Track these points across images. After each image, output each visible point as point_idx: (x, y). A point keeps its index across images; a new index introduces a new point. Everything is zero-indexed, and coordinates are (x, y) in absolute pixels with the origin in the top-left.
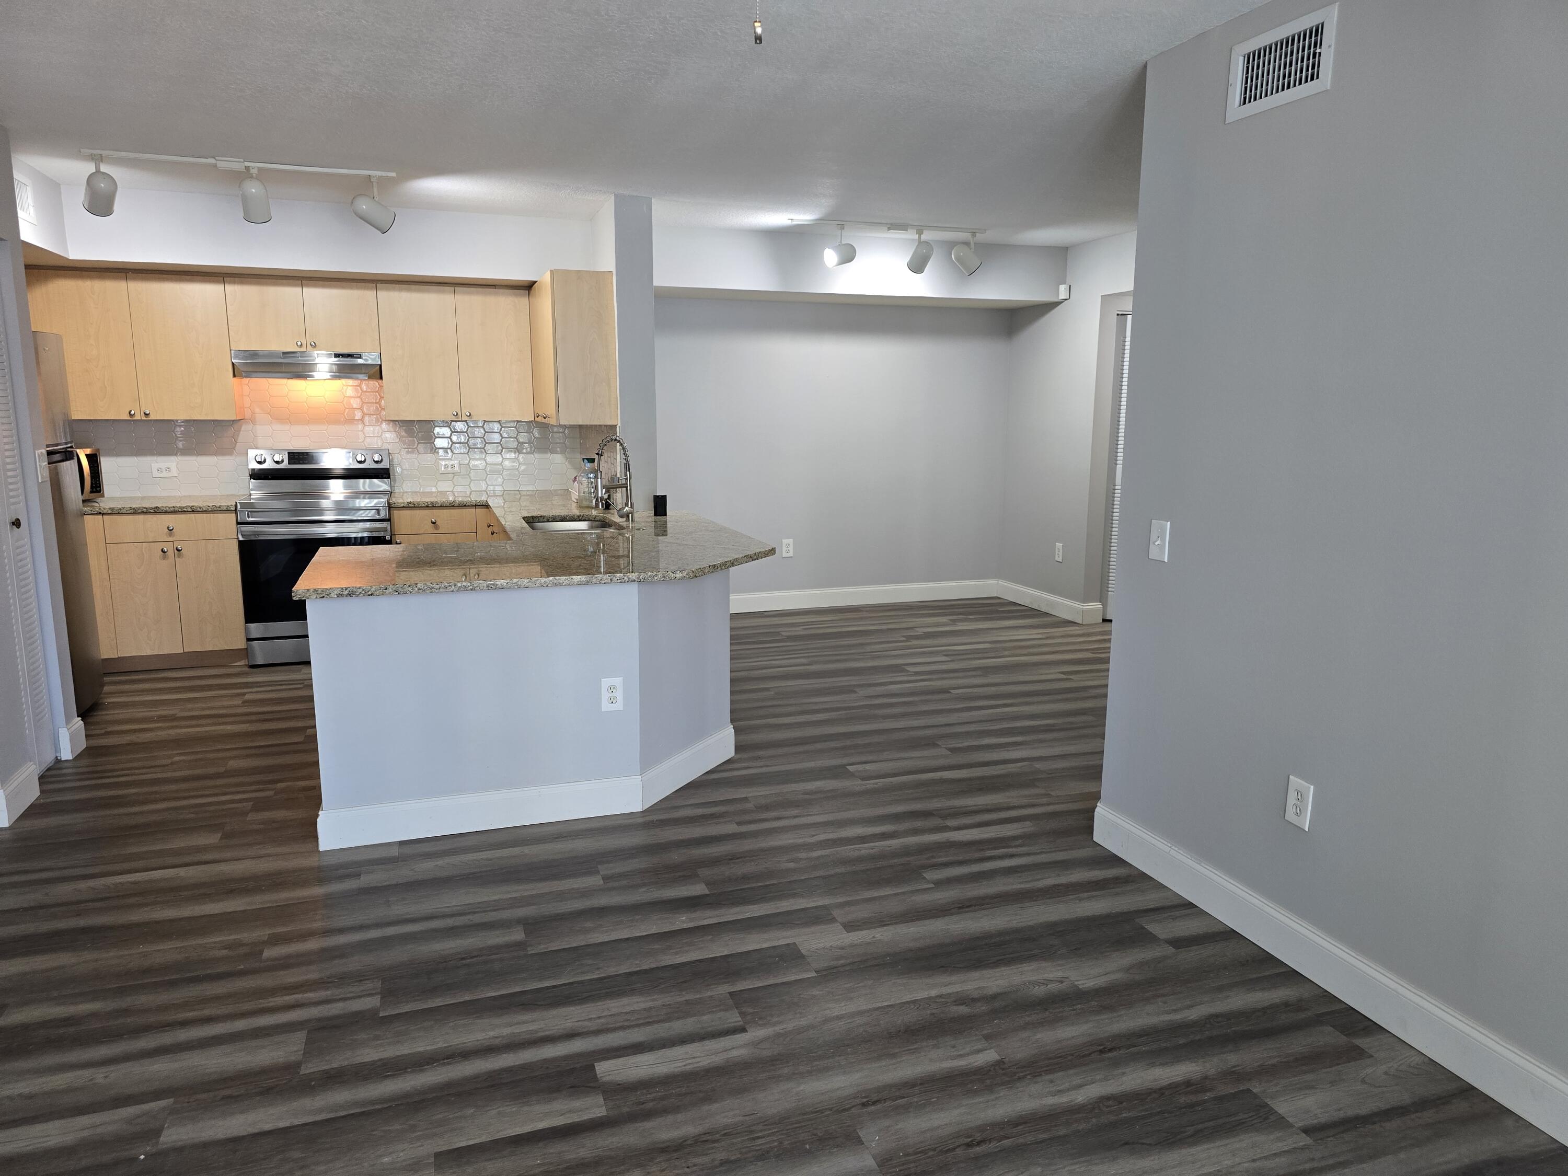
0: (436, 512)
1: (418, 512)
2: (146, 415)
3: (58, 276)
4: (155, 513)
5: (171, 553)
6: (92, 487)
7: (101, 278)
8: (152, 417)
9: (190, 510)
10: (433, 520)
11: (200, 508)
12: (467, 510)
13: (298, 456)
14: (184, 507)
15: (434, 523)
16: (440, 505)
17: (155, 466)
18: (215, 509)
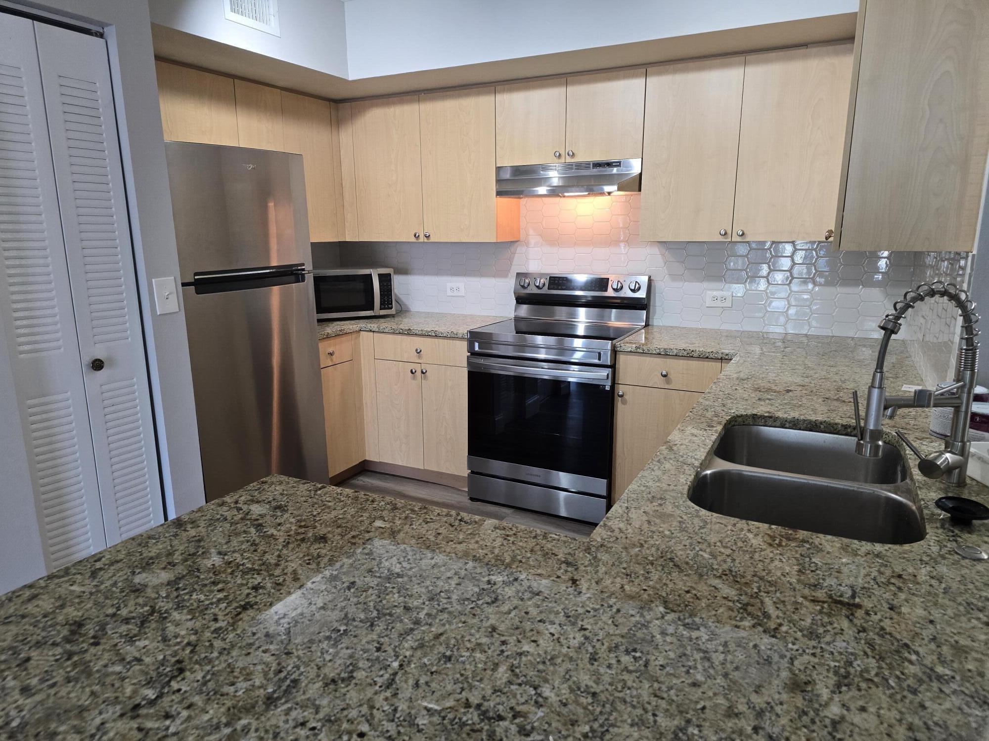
0: (670, 362)
1: (648, 359)
2: (428, 237)
3: (372, 106)
4: (408, 334)
5: (419, 373)
6: (381, 304)
7: (401, 102)
8: (432, 239)
9: (434, 334)
10: (664, 373)
11: (442, 333)
12: (710, 363)
13: (558, 281)
14: (429, 332)
15: (665, 376)
16: (674, 354)
17: (449, 285)
18: (453, 336)
